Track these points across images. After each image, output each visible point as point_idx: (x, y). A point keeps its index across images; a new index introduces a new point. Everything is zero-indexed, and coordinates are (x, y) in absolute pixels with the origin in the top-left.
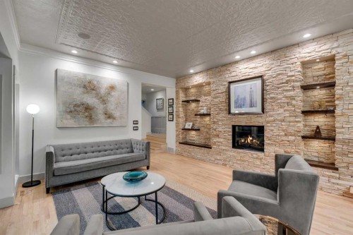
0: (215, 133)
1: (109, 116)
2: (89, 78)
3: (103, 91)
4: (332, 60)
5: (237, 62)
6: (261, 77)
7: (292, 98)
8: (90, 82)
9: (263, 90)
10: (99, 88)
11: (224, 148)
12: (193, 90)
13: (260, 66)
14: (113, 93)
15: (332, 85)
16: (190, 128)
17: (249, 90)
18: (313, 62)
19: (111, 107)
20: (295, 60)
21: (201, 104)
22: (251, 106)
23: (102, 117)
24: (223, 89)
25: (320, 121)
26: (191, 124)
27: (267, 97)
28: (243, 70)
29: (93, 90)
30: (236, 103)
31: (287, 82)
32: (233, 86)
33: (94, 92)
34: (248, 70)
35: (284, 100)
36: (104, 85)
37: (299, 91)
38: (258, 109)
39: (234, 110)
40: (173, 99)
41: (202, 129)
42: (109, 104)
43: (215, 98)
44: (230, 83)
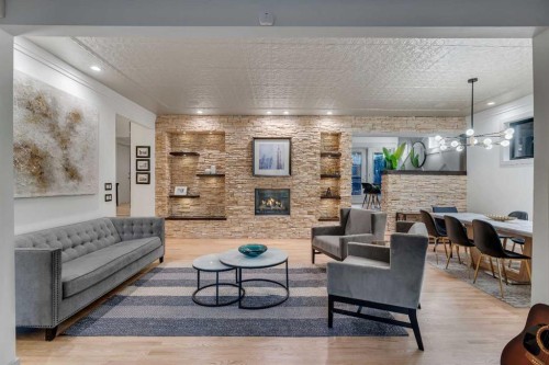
0: (232, 199)
1: (72, 173)
2: (37, 89)
3: (62, 122)
4: (337, 135)
5: (263, 116)
6: (290, 139)
7: (315, 163)
8: (39, 98)
9: (290, 152)
10: (56, 114)
11: (245, 216)
12: (185, 138)
13: (287, 127)
14: (78, 128)
15: (337, 156)
16: (184, 193)
17: (276, 150)
18: (327, 134)
19: (75, 155)
20: (317, 130)
21: (201, 159)
22: (279, 167)
23: (60, 175)
24: (243, 144)
25: (329, 183)
26: (185, 188)
27: (293, 159)
28: (269, 126)
29: (46, 115)
30: (261, 162)
31: (310, 148)
32: (257, 143)
33: (47, 120)
34: (275, 129)
35: (308, 164)
36: (65, 109)
37: (319, 157)
38: (285, 172)
39: (258, 171)
40: (149, 148)
41: (204, 195)
42: (71, 150)
43: (232, 154)
44: (255, 138)
